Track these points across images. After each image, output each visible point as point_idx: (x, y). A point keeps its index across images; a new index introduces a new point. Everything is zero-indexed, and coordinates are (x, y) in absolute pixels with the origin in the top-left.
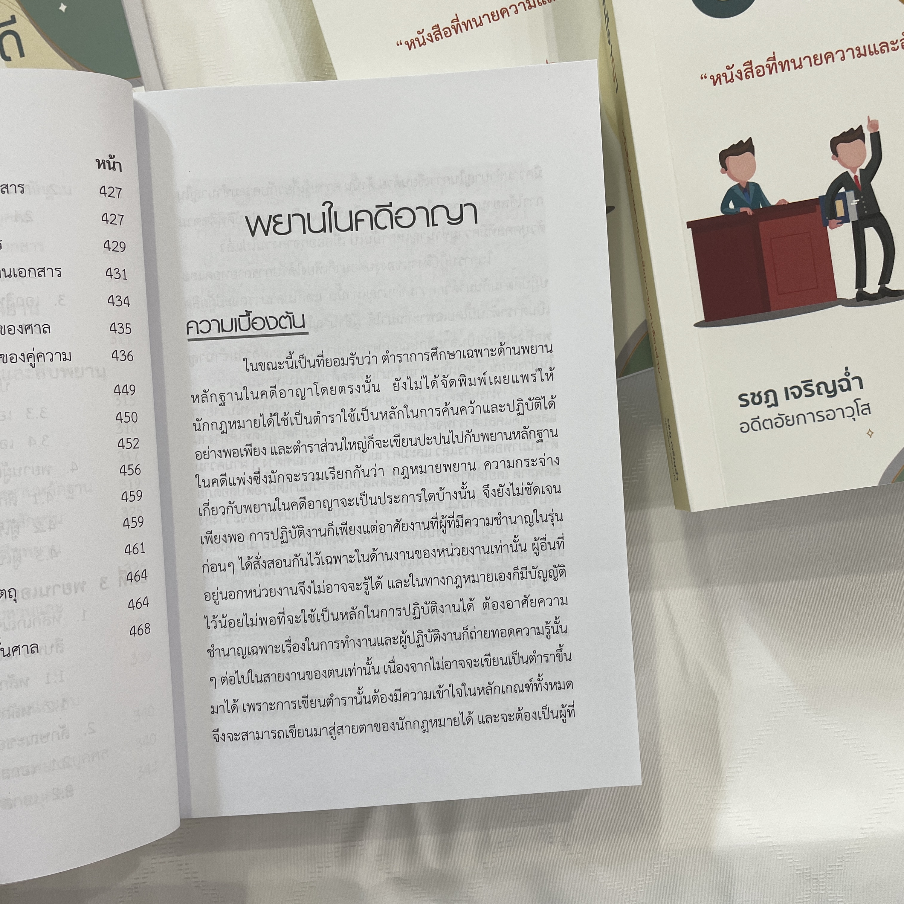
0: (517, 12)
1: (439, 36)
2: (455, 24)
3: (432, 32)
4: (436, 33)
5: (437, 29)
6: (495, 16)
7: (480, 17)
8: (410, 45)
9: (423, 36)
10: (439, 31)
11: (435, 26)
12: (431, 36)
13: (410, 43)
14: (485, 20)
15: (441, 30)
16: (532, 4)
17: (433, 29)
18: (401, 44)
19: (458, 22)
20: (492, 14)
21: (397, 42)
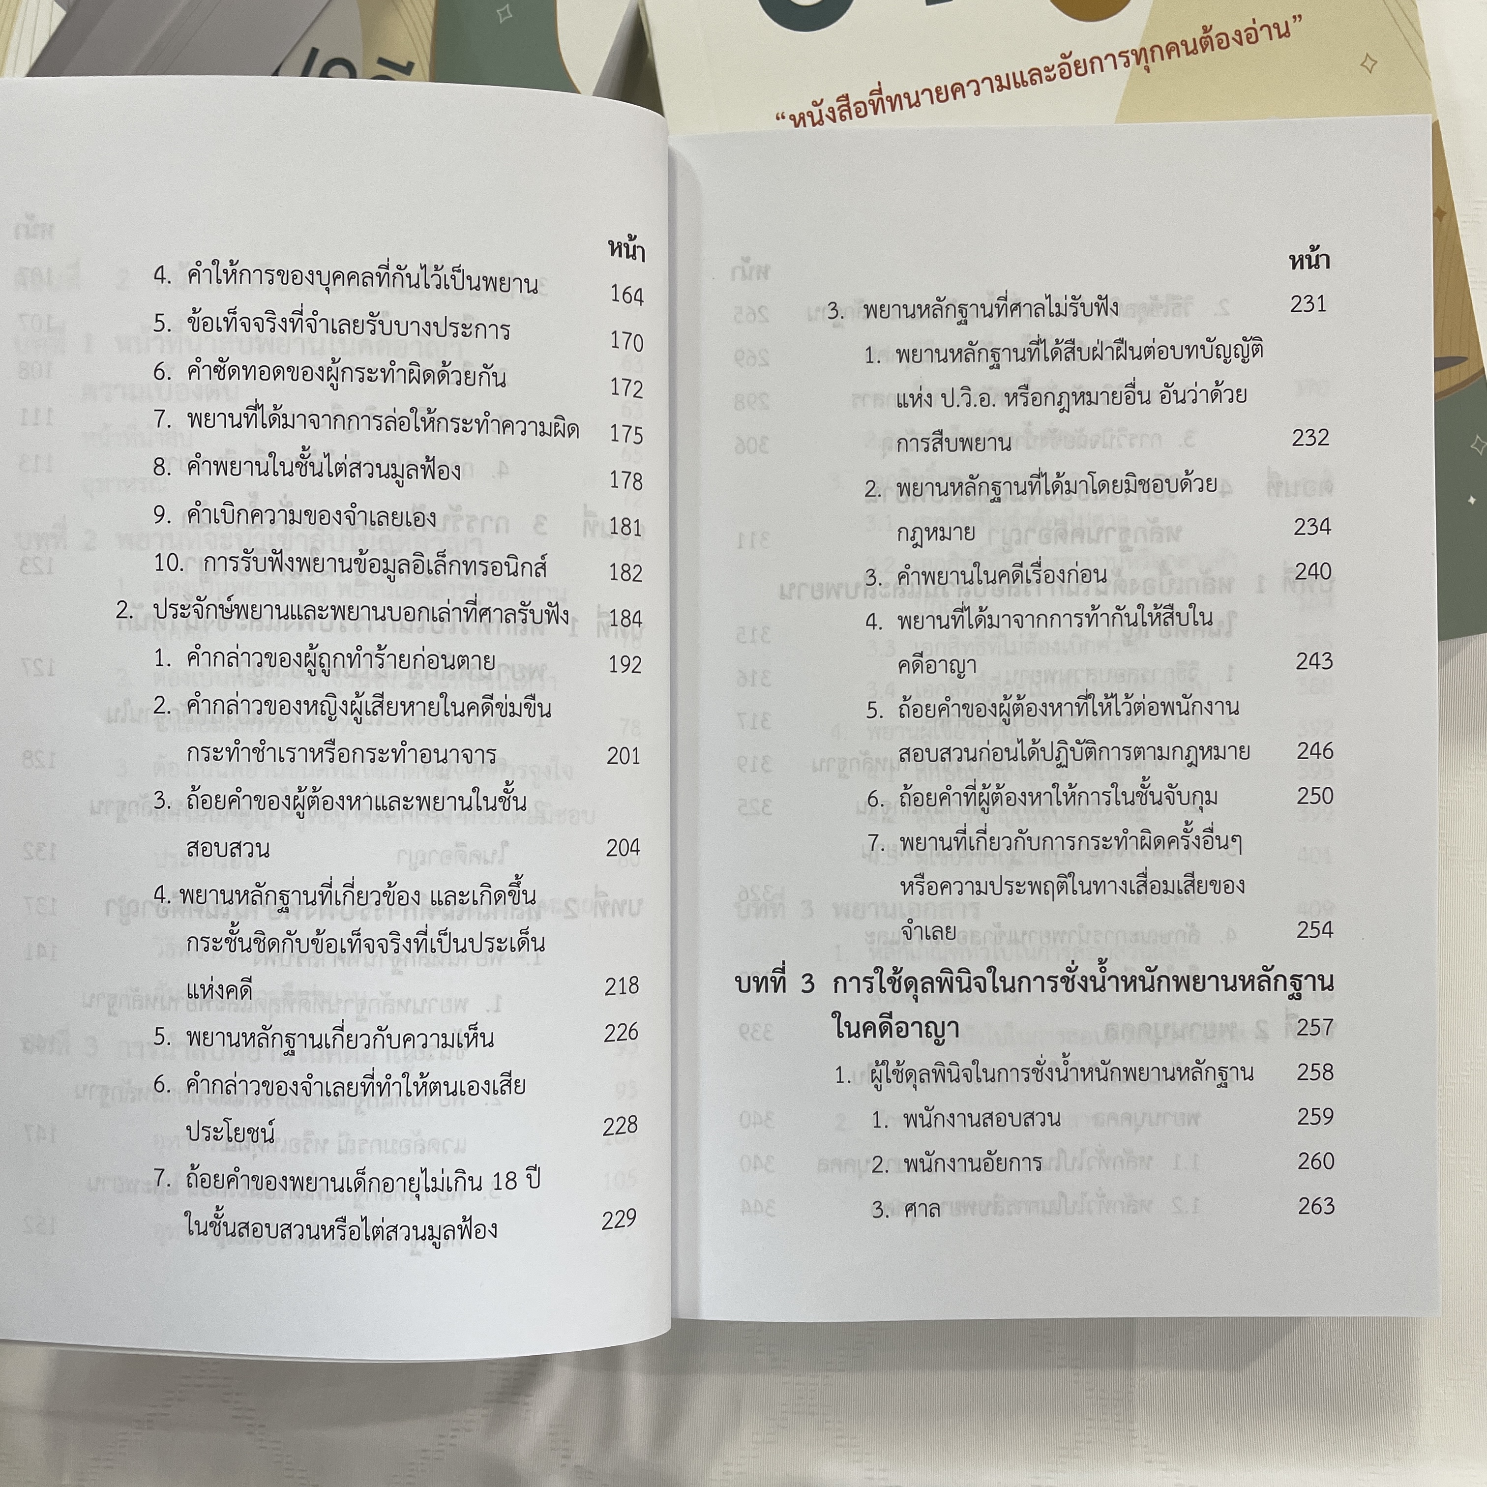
0: (977, 92)
1: (846, 114)
2: (875, 98)
3: (836, 105)
4: (842, 108)
5: (845, 103)
6: (942, 94)
7: (917, 92)
8: (798, 121)
9: (820, 111)
10: (848, 105)
11: (843, 96)
12: (833, 112)
13: (797, 118)
14: (925, 98)
15: (851, 105)
16: (1005, 83)
17: (838, 100)
18: (783, 117)
19: (880, 96)
20: (937, 91)
21: (778, 114)
